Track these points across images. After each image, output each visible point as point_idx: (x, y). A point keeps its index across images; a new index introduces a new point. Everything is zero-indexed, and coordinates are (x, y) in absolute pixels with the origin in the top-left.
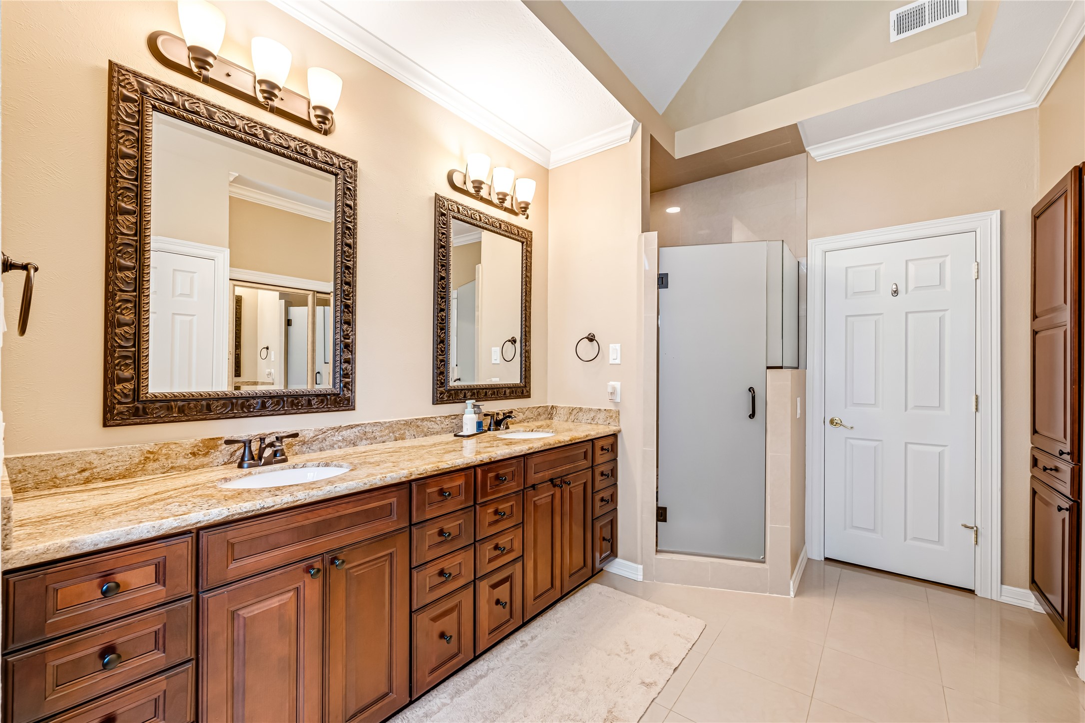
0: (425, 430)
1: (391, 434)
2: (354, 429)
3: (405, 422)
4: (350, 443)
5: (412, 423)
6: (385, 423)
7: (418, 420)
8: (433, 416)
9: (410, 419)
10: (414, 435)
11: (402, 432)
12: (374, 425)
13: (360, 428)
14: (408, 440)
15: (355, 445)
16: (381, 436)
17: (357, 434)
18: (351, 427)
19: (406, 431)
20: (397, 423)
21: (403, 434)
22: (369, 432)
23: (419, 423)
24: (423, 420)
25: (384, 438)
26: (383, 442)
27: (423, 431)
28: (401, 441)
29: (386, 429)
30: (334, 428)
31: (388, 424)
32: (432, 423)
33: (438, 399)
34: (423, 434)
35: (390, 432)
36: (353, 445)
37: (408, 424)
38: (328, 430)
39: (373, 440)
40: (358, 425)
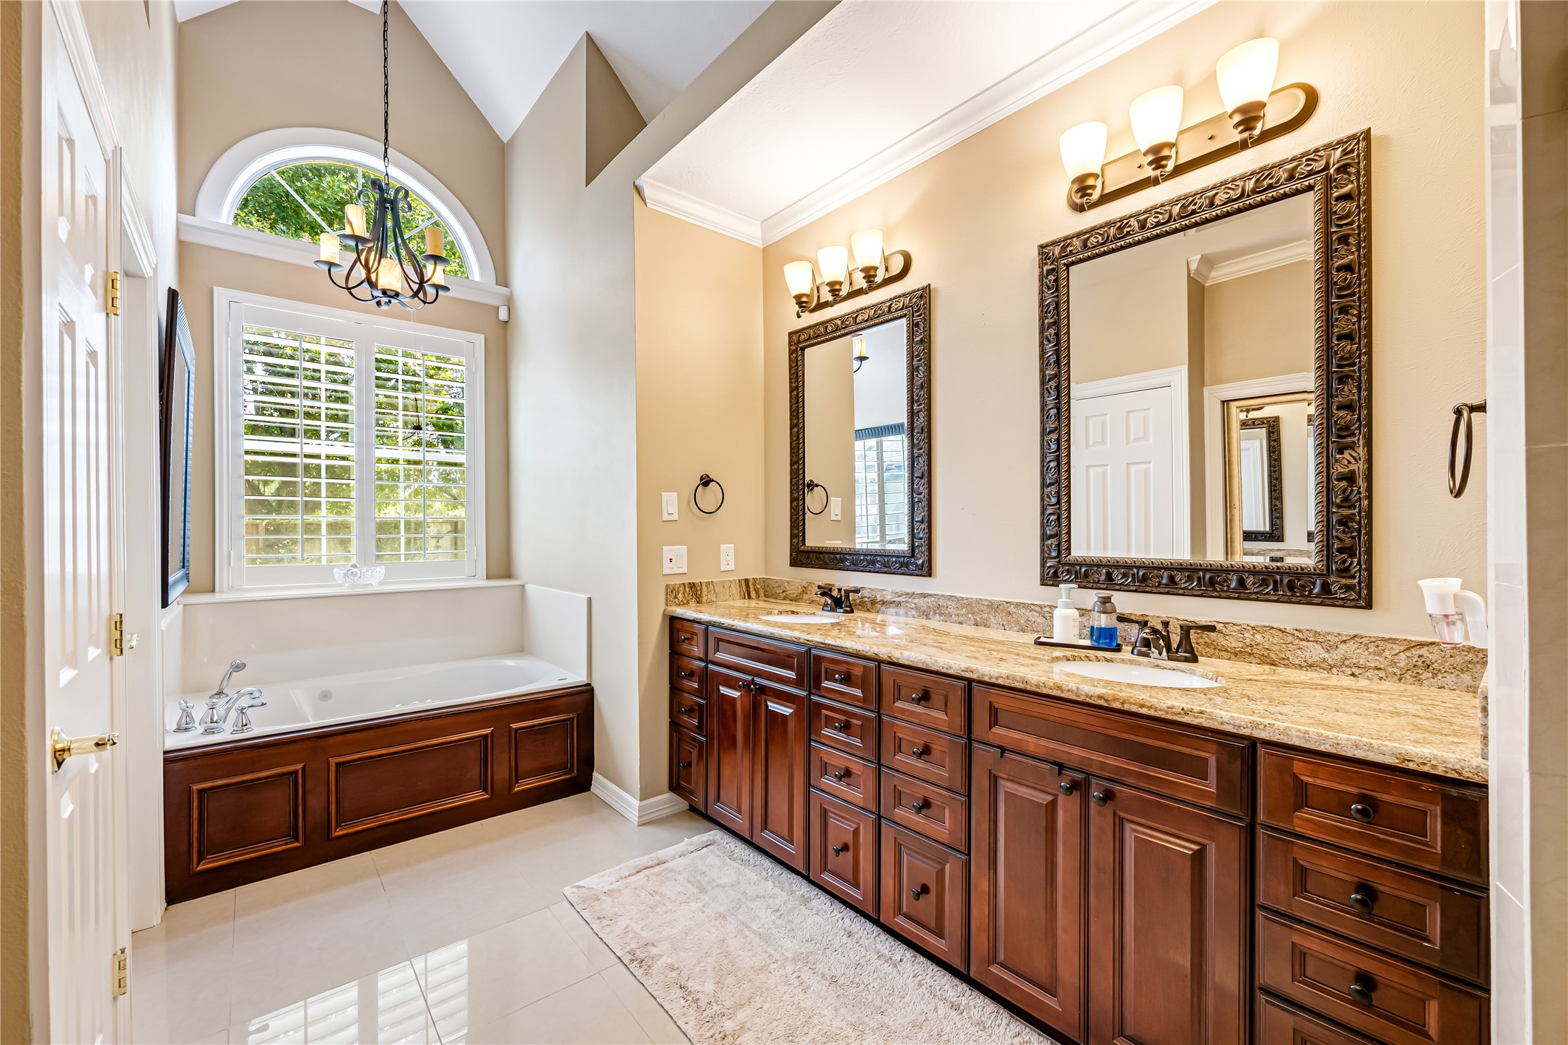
0: (1022, 621)
1: (970, 616)
2: (927, 599)
3: (990, 604)
4: (923, 614)
5: (1001, 607)
6: (963, 599)
7: (1009, 605)
8: (1036, 603)
9: (997, 601)
10: (1003, 625)
11: (986, 616)
12: (949, 599)
13: (933, 599)
14: (995, 629)
15: (927, 617)
16: (958, 615)
17: (930, 605)
18: (924, 596)
19: (992, 617)
20: (979, 601)
21: (986, 619)
22: (943, 607)
23: (1012, 609)
24: (1017, 605)
25: (962, 619)
26: (960, 623)
27: (1018, 623)
28: (983, 628)
29: (963, 607)
30: (908, 594)
31: (965, 601)
32: (1035, 614)
33: (1051, 578)
34: (1018, 627)
35: (968, 612)
36: (925, 617)
37: (994, 607)
38: (902, 594)
39: (947, 617)
40: (930, 595)
